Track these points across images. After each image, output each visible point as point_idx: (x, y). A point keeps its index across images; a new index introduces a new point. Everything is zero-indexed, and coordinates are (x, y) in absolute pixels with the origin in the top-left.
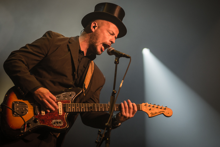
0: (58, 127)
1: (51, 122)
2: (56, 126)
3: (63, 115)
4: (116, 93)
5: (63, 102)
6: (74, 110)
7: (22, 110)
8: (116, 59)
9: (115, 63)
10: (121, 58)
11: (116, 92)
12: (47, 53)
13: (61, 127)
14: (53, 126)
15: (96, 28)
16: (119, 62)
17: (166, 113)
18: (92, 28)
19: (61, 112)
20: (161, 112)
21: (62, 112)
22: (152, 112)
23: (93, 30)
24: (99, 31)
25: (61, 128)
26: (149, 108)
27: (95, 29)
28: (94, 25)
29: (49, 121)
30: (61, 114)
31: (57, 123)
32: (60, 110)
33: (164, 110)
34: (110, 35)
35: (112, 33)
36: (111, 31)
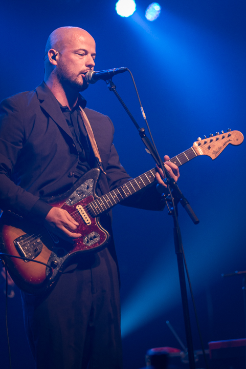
0: (95, 244)
1: (83, 242)
2: (92, 245)
3: (93, 223)
4: (144, 131)
5: (83, 203)
6: (104, 208)
7: (32, 246)
12: (23, 136)
13: (99, 242)
14: (88, 247)
15: (57, 57)
17: (234, 141)
18: (51, 61)
19: (88, 220)
20: (226, 143)
21: (90, 221)
22: (214, 149)
23: (55, 63)
24: (64, 59)
25: (101, 244)
26: (207, 146)
27: (56, 60)
28: (52, 55)
29: (79, 243)
30: (89, 223)
31: (91, 239)
32: (86, 218)
33: (230, 138)
34: (81, 57)
35: (84, 52)
36: (81, 49)
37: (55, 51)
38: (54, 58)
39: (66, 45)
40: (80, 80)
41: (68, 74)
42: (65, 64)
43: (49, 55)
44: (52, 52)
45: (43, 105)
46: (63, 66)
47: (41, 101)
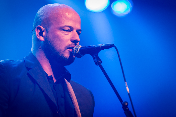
4: (128, 105)
8: (94, 58)
9: (96, 65)
10: (99, 53)
11: (127, 103)
15: (44, 34)
16: (101, 61)
18: (38, 37)
23: (42, 39)
24: (50, 36)
27: (43, 36)
28: (39, 31)
34: (66, 33)
35: (69, 28)
36: (66, 26)
37: (42, 27)
38: (41, 34)
39: (52, 22)
40: (67, 55)
41: (55, 50)
42: (52, 40)
43: (36, 32)
44: (39, 28)
45: (30, 72)
46: (50, 42)
47: (28, 69)
